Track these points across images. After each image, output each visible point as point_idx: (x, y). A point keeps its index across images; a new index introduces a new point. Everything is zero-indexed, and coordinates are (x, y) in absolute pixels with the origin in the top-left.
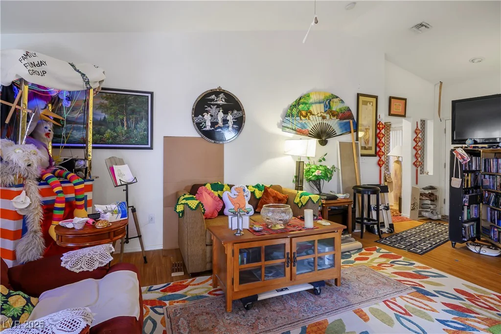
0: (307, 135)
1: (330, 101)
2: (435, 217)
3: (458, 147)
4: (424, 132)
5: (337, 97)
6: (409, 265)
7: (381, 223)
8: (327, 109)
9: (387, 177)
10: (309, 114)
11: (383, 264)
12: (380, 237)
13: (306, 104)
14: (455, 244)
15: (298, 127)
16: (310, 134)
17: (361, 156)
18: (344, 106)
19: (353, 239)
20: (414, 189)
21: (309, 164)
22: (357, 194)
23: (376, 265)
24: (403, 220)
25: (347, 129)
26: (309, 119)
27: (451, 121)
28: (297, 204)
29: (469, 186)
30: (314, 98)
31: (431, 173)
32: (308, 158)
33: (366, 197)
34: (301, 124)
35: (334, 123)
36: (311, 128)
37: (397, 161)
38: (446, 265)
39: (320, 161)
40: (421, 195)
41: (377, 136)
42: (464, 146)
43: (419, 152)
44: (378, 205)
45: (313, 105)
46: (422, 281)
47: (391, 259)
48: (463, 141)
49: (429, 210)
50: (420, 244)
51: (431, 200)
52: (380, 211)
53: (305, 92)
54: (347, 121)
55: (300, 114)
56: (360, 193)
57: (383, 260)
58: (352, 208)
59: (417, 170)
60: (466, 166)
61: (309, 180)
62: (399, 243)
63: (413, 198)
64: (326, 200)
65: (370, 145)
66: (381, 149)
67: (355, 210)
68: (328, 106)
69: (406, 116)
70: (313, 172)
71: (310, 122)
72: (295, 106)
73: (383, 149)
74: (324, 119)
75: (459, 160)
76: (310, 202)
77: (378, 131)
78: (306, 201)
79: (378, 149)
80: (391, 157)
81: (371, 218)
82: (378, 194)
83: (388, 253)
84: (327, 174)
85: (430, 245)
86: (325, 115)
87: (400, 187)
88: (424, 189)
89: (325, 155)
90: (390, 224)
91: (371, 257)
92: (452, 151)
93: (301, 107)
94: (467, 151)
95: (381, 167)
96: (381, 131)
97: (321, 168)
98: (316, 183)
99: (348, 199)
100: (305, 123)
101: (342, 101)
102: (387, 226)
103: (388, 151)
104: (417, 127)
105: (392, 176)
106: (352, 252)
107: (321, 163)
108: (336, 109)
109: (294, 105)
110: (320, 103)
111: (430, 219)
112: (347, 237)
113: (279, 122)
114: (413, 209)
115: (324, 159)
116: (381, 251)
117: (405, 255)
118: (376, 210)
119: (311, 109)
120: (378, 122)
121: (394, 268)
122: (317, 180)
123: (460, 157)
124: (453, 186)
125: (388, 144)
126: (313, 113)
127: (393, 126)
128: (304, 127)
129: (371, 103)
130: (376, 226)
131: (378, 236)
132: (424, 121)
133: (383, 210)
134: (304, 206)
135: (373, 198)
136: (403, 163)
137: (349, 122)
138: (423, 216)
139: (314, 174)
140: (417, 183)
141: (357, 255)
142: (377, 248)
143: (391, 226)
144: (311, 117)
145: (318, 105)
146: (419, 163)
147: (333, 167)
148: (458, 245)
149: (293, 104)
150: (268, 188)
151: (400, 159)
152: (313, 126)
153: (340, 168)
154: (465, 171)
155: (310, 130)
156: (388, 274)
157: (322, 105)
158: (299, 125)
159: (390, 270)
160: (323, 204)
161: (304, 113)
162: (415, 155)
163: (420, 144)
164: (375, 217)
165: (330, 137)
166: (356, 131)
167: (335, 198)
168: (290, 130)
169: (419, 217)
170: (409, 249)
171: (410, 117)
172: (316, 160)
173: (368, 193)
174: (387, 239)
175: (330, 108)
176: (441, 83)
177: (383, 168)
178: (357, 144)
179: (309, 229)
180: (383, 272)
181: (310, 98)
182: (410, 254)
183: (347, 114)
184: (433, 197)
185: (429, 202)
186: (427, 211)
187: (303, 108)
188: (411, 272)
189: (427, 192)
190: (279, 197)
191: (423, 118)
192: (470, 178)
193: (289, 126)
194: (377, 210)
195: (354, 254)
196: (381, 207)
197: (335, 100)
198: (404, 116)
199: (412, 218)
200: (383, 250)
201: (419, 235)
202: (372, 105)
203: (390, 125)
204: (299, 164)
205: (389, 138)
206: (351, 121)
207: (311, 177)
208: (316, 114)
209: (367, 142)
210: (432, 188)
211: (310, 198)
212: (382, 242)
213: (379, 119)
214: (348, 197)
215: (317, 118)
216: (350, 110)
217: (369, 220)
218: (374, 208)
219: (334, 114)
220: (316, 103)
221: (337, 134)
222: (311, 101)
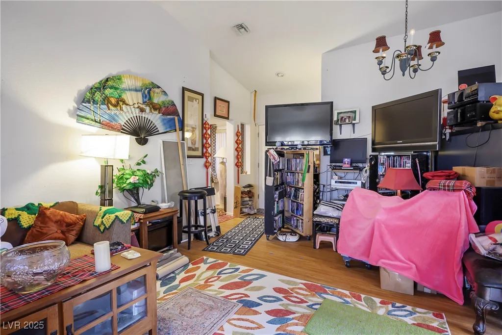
0: (119, 131)
1: (150, 90)
2: (252, 212)
3: (271, 149)
4: (243, 135)
5: (159, 87)
6: (234, 272)
7: (208, 227)
8: (146, 100)
9: (214, 178)
10: (121, 103)
11: (209, 279)
12: (208, 244)
13: (116, 89)
14: (269, 236)
15: (105, 119)
16: (123, 129)
17: (188, 157)
18: (167, 100)
19: (179, 254)
20: (236, 189)
21: (124, 169)
22: (184, 201)
23: (202, 283)
24: (228, 218)
25: (171, 127)
26: (121, 109)
27: (265, 126)
28: (98, 227)
29: (278, 184)
30: (127, 83)
31: (249, 173)
32: (122, 161)
33: (193, 202)
34: (110, 115)
35: (155, 119)
36: (125, 121)
37: (222, 162)
38: (264, 261)
39: (139, 164)
40: (242, 193)
41: (203, 136)
42: (275, 147)
43: (240, 153)
44: (205, 209)
45: (127, 92)
46: (246, 290)
47: (218, 269)
48: (273, 144)
49: (248, 206)
50: (242, 243)
51: (249, 197)
52: (208, 216)
53: (114, 72)
54: (172, 117)
55: (106, 101)
56: (187, 199)
57: (210, 273)
58: (178, 217)
59: (238, 170)
60: (276, 166)
61: (123, 190)
62: (225, 246)
63: (236, 197)
64: (145, 213)
65: (197, 146)
66: (207, 150)
67: (182, 220)
68: (148, 96)
69: (230, 118)
70: (127, 179)
71: (123, 114)
72: (98, 89)
73: (209, 150)
74: (142, 112)
75: (271, 160)
76: (117, 222)
77: (205, 131)
78: (111, 221)
79: (205, 150)
80: (217, 158)
81: (198, 224)
82: (205, 197)
83: (215, 261)
84: (148, 180)
85: (250, 242)
86: (144, 106)
87: (225, 187)
88: (244, 187)
89: (145, 157)
90: (216, 227)
91: (198, 273)
92: (267, 151)
93: (108, 92)
94: (277, 152)
95: (207, 168)
96: (207, 132)
97: (138, 173)
98: (133, 191)
99: (172, 208)
100: (115, 114)
101: (165, 93)
102: (214, 229)
103: (215, 152)
104: (238, 130)
105: (218, 177)
106: (177, 272)
107: (139, 167)
108: (158, 102)
109: (96, 88)
110: (136, 90)
111: (249, 214)
112: (172, 253)
113: (72, 108)
114: (236, 207)
115: (144, 162)
116: (208, 262)
117: (230, 260)
118: (203, 215)
119: (124, 96)
120: (204, 122)
121: (221, 281)
122: (134, 188)
123: (272, 157)
124: (267, 184)
125: (215, 146)
126: (127, 102)
127: (218, 128)
128: (114, 119)
129: (197, 101)
130: (203, 233)
131: (206, 242)
132: (243, 125)
133: (210, 214)
134: (108, 229)
135: (200, 202)
136: (227, 164)
137: (174, 119)
138: (243, 213)
139: (128, 181)
140: (238, 183)
141: (183, 275)
142: (205, 257)
143: (218, 228)
144: (124, 107)
145: (134, 93)
146: (239, 164)
147: (156, 171)
148: (271, 237)
149: (96, 86)
150: (46, 208)
151: (225, 160)
152: (127, 119)
153: (164, 172)
154: (276, 171)
155: (123, 124)
156: (215, 291)
157: (140, 94)
158: (107, 117)
159: (217, 284)
160: (140, 219)
161: (113, 101)
162: (237, 156)
163: (240, 146)
164: (202, 223)
165: (151, 135)
166: (182, 129)
167: (156, 209)
168: (91, 122)
169: (241, 213)
170: (234, 252)
171: (232, 120)
172: (133, 163)
173: (195, 199)
174: (214, 244)
175: (150, 99)
176: (256, 91)
177: (210, 170)
178: (183, 145)
179: (101, 274)
180: (210, 290)
181: (122, 82)
182: (235, 257)
183: (171, 109)
184: (250, 194)
185: (247, 199)
186: (246, 208)
187: (112, 93)
188: (237, 280)
189: (246, 190)
190: (68, 221)
191: (243, 122)
192: (278, 176)
193: (89, 116)
194: (205, 214)
195: (179, 274)
196: (208, 211)
197: (157, 90)
198: (228, 118)
199: (236, 216)
200: (211, 260)
201: (241, 233)
202: (198, 103)
203: (216, 127)
204: (106, 169)
205: (215, 140)
206: (176, 118)
207: (125, 185)
208: (131, 104)
209: (194, 142)
210: (250, 186)
211: (117, 217)
212: (209, 249)
213: (205, 119)
214: (173, 206)
215: (133, 109)
216: (175, 105)
217: (197, 227)
218: (201, 213)
219: (155, 107)
220: (130, 90)
221: (160, 132)
222: (123, 86)
